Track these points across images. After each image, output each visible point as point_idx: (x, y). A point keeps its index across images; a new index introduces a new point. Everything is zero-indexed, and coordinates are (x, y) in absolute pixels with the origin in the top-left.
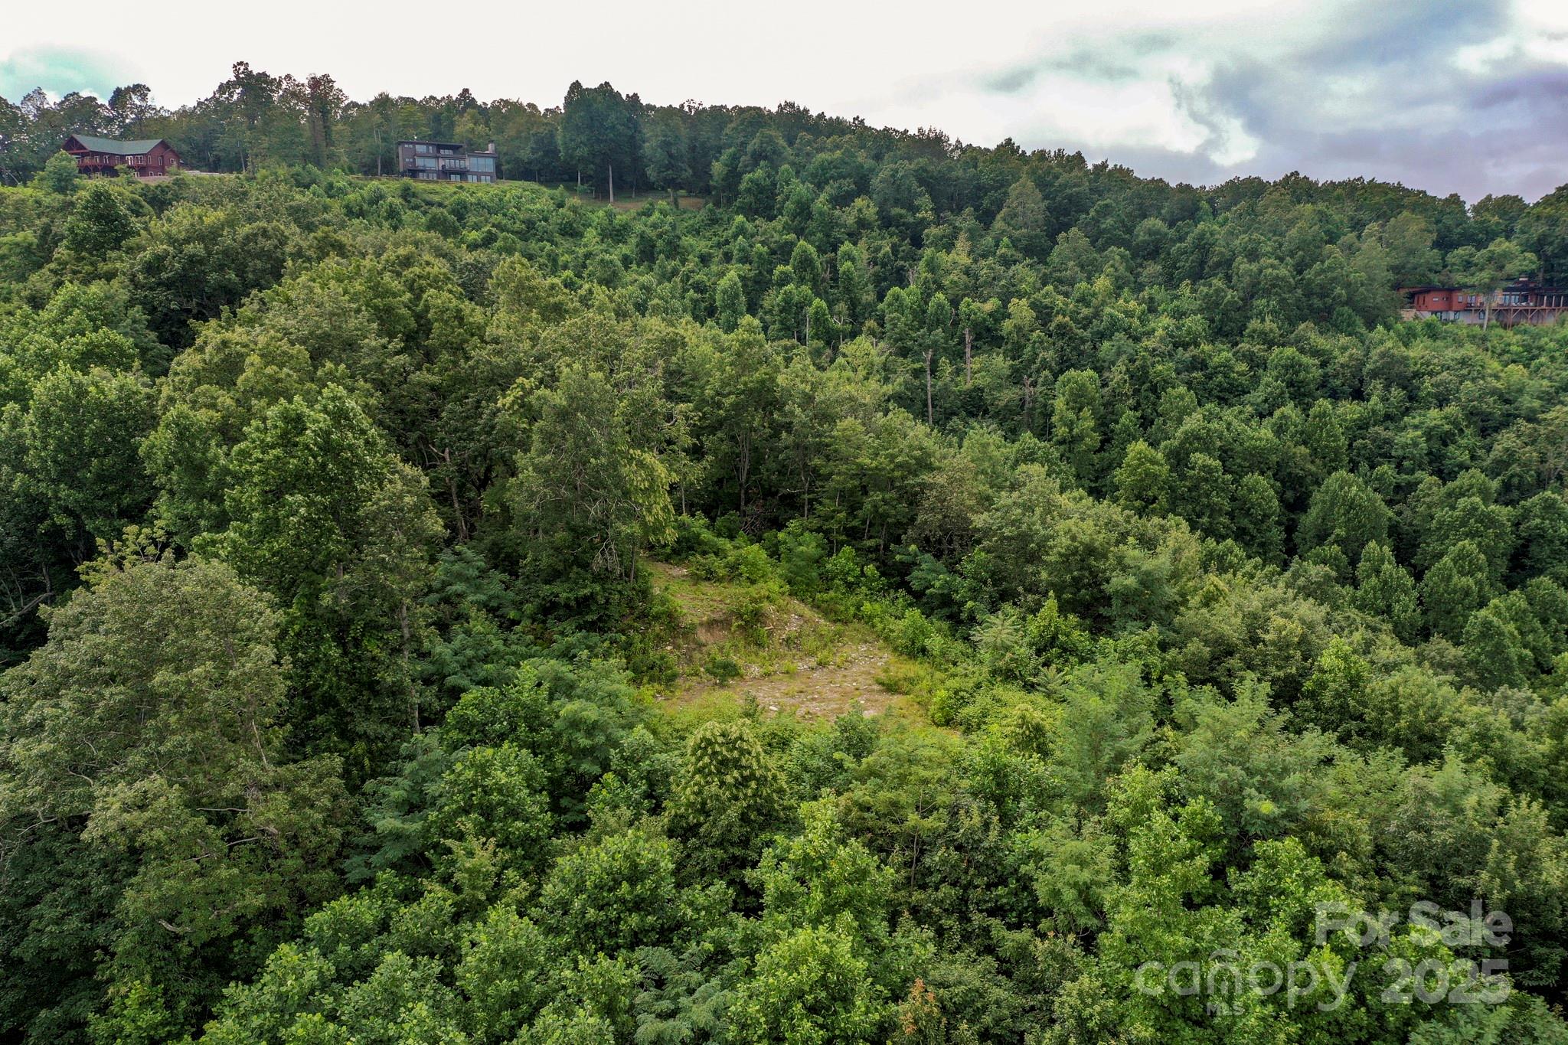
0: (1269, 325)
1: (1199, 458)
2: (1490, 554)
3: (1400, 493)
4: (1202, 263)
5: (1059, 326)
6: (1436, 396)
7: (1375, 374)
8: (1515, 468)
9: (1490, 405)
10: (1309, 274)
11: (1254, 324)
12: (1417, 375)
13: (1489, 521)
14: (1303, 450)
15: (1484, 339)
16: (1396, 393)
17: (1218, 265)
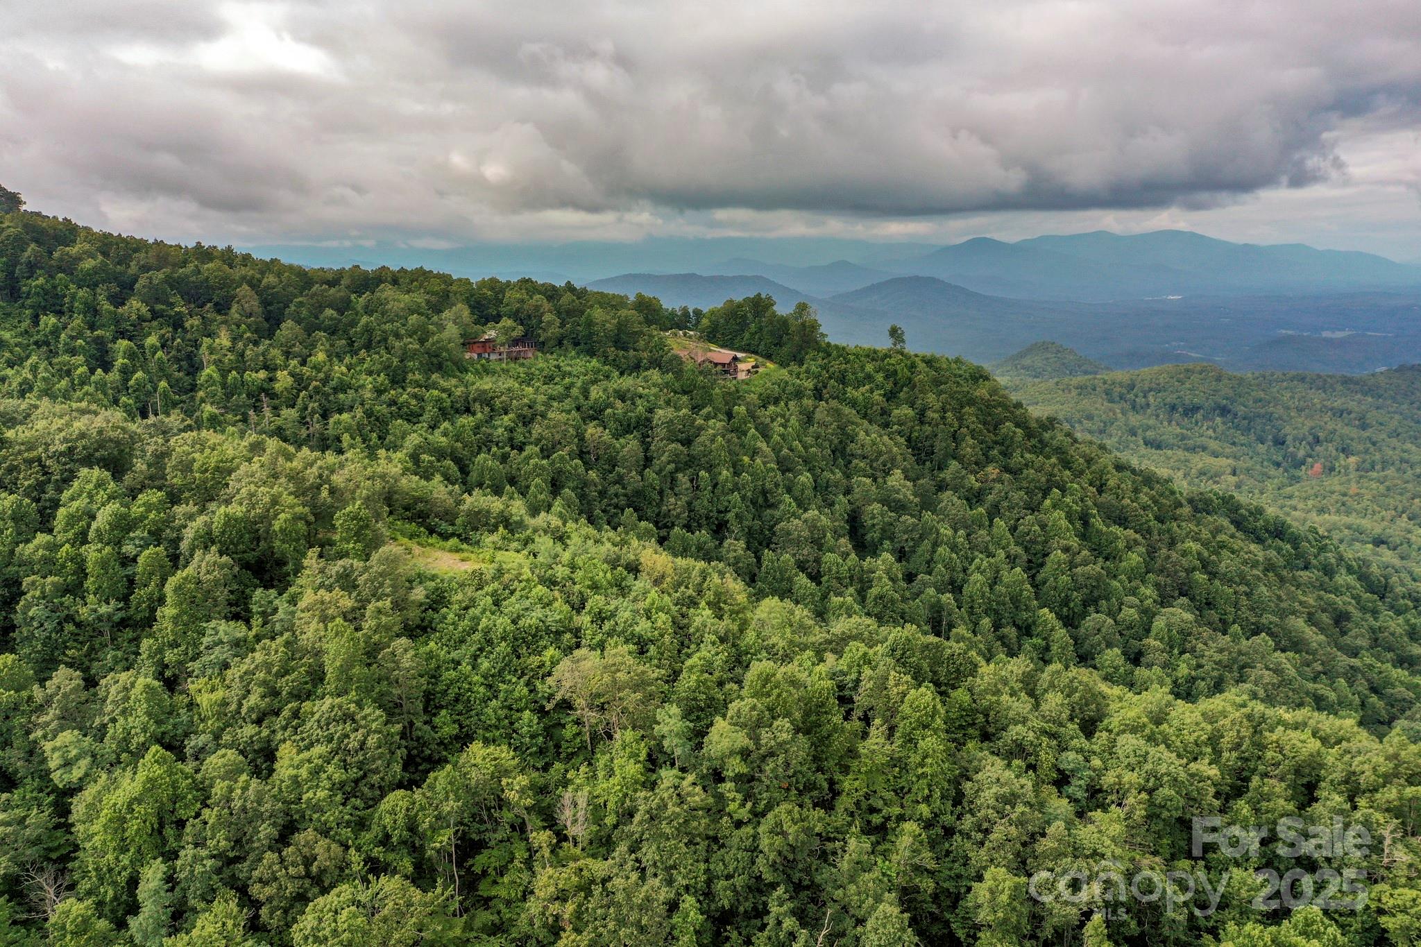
0: (418, 376)
1: (425, 457)
2: (545, 481)
3: (504, 458)
4: (370, 341)
5: (315, 388)
6: (503, 408)
7: (475, 400)
8: (544, 442)
9: (526, 411)
10: (428, 345)
11: (410, 376)
12: (492, 398)
13: (543, 468)
14: (459, 445)
15: (508, 371)
16: (487, 409)
17: (379, 342)
